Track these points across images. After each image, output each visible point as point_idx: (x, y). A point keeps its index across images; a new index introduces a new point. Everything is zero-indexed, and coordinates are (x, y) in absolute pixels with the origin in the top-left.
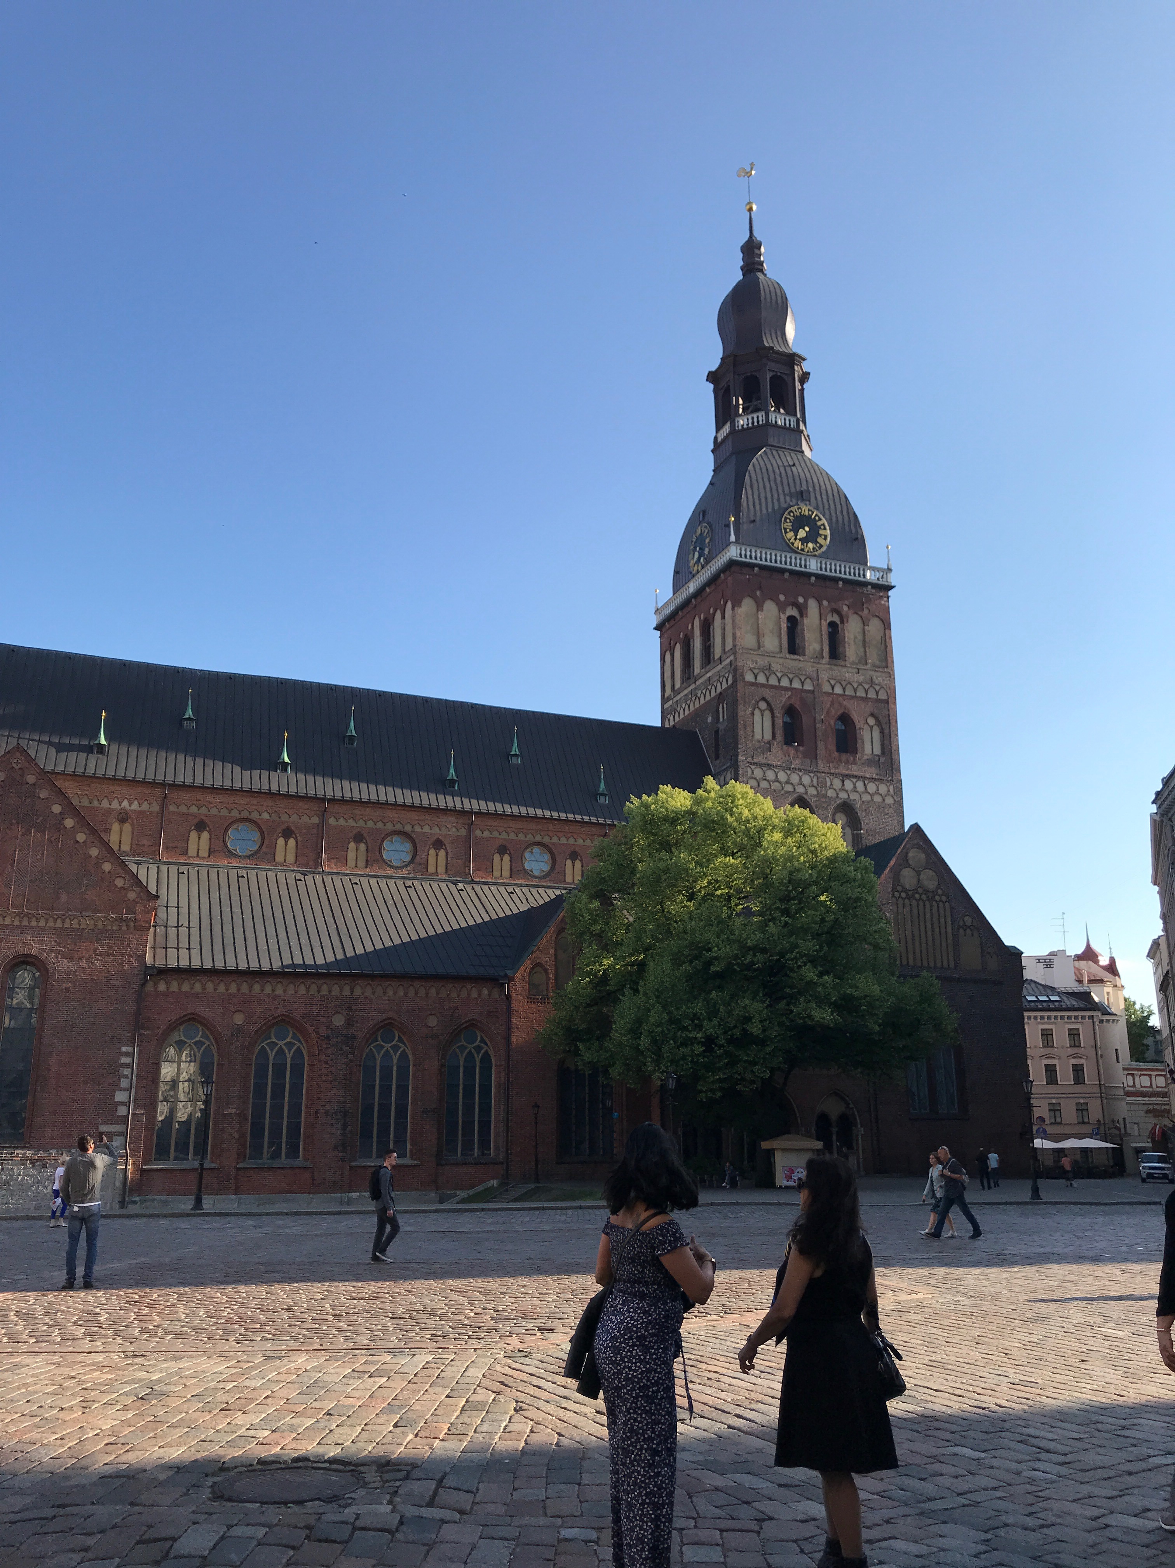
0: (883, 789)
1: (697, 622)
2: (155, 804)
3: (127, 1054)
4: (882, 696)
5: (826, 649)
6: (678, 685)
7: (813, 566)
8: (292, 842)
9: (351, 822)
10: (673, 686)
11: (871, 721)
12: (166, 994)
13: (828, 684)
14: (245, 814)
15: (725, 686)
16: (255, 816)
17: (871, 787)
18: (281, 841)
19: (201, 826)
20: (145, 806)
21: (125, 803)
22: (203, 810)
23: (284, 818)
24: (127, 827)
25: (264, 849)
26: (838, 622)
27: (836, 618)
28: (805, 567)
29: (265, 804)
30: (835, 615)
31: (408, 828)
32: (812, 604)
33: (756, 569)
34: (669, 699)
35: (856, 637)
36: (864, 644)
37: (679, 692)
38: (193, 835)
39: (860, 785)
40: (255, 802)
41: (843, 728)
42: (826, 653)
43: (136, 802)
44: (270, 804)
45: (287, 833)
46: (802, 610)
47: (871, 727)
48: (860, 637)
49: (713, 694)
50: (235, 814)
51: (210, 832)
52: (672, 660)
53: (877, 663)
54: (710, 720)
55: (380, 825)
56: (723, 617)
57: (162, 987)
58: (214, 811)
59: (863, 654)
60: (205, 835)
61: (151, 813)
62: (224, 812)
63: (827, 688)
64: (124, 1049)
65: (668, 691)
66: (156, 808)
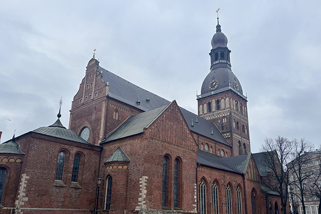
0: (248, 141)
1: (214, 100)
4: (247, 122)
6: (205, 112)
10: (203, 113)
12: (199, 171)
13: (241, 118)
15: (226, 115)
26: (242, 106)
34: (201, 115)
37: (206, 114)
39: (245, 140)
42: (241, 112)
46: (238, 103)
47: (246, 128)
48: (244, 110)
49: (221, 116)
52: (203, 107)
53: (246, 116)
54: (219, 121)
56: (225, 100)
59: (244, 113)
65: (201, 113)
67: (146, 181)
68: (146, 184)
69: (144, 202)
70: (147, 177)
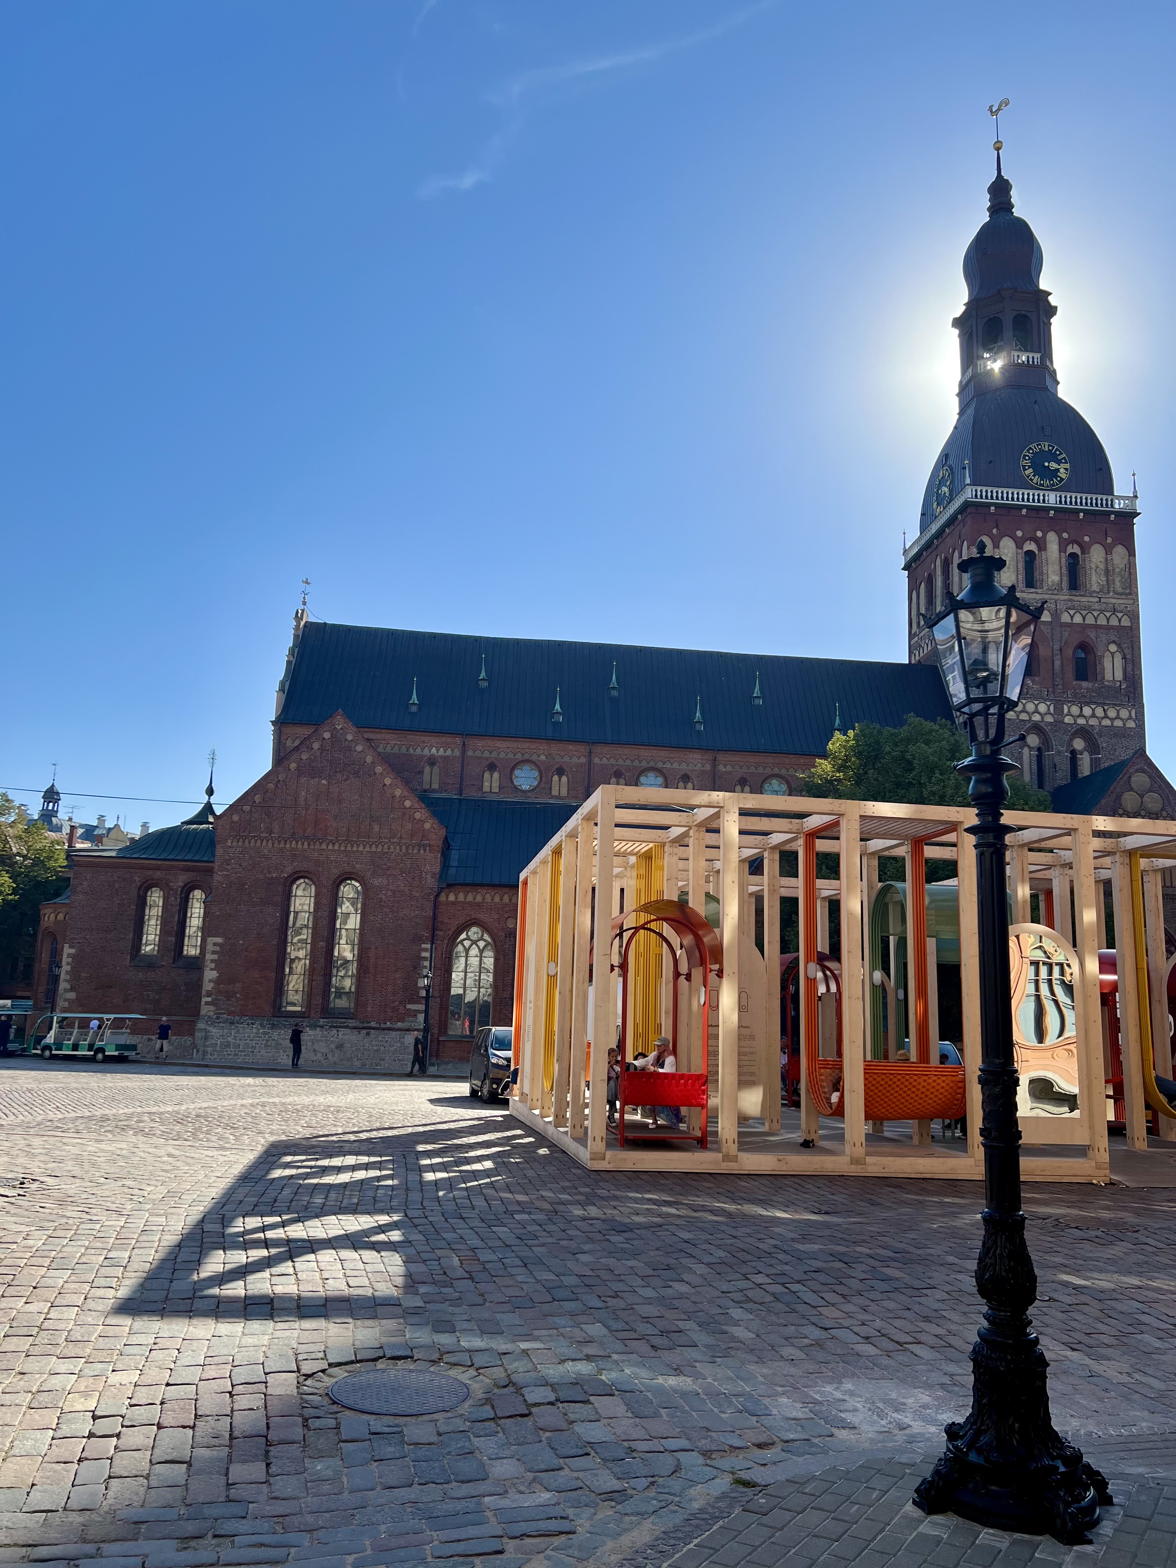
0: (1124, 713)
1: (938, 561)
2: (456, 750)
3: (426, 950)
4: (1126, 622)
5: (1065, 579)
7: (1052, 499)
8: (564, 779)
9: (612, 761)
10: (918, 624)
11: (1113, 648)
12: (454, 903)
13: (1066, 614)
14: (526, 757)
16: (534, 758)
17: (1112, 713)
18: (556, 778)
19: (492, 767)
20: (449, 752)
21: (434, 750)
22: (494, 754)
23: (558, 759)
24: (436, 769)
25: (542, 785)
26: (1079, 554)
27: (1076, 549)
28: (1044, 501)
29: (542, 748)
30: (1075, 546)
31: (660, 765)
32: (1052, 537)
33: (993, 508)
34: (915, 635)
35: (1097, 567)
36: (1107, 572)
37: (923, 628)
38: (487, 775)
39: (1099, 712)
40: (534, 746)
41: (1083, 655)
42: (1065, 584)
43: (442, 749)
44: (546, 747)
45: (560, 772)
46: (1042, 545)
47: (1113, 654)
48: (1102, 566)
50: (519, 756)
51: (500, 772)
52: (918, 597)
53: (1120, 590)
55: (636, 763)
57: (452, 898)
58: (502, 755)
59: (1105, 583)
60: (496, 775)
61: (454, 757)
62: (511, 756)
63: (1065, 618)
64: (423, 946)
65: (915, 628)
66: (457, 753)
67: (218, 949)
68: (215, 957)
69: (209, 999)
70: (219, 940)
